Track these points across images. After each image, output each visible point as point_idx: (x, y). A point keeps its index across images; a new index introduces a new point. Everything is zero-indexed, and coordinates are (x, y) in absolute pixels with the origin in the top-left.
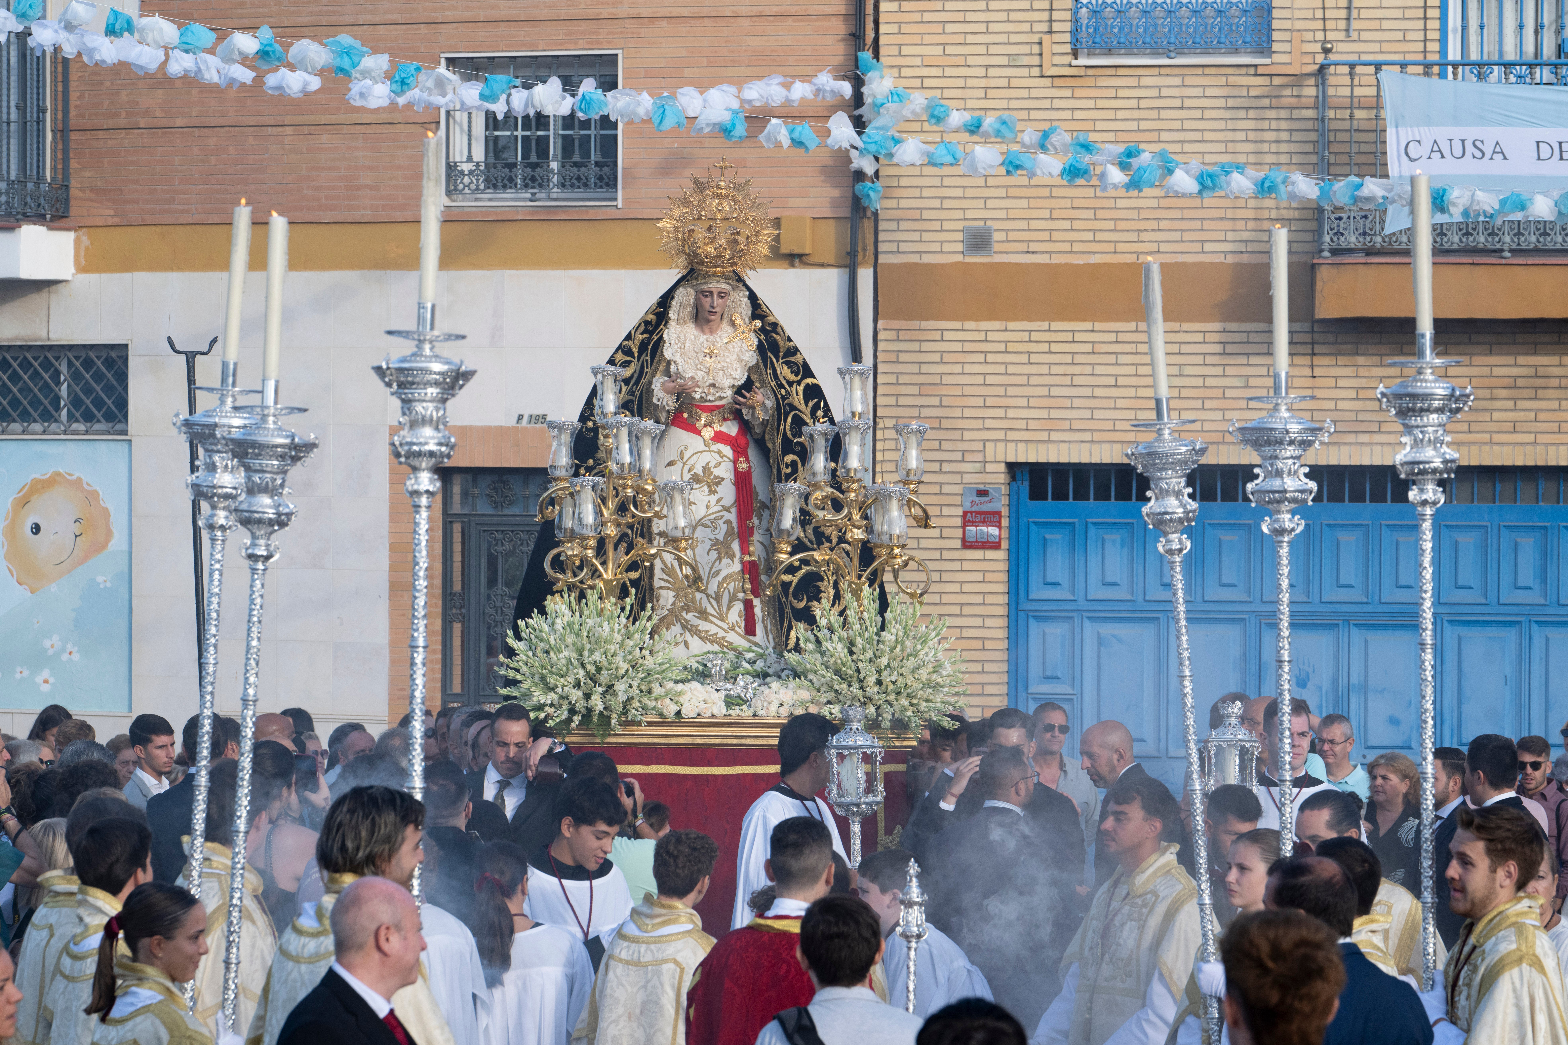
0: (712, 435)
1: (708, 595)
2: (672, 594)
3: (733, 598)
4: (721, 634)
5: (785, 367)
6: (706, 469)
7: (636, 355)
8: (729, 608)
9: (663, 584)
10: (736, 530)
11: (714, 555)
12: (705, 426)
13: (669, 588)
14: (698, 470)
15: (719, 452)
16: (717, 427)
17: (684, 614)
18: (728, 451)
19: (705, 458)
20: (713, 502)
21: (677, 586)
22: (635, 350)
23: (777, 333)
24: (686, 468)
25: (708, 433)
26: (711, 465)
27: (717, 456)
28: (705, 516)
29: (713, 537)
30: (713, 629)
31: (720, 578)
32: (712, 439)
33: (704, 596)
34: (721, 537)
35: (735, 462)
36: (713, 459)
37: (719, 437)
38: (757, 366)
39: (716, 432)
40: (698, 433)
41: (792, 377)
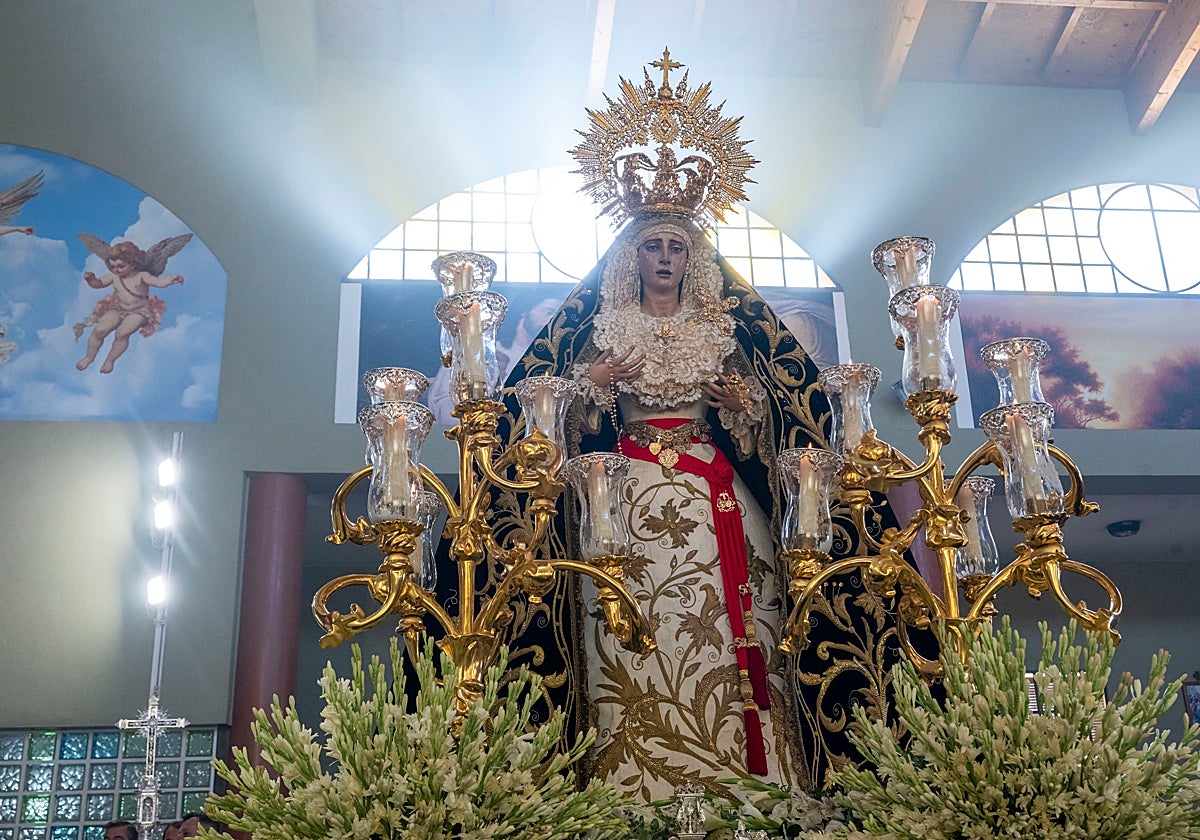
0: (676, 460)
1: (679, 706)
2: (619, 708)
3: (723, 711)
4: (706, 772)
5: (780, 368)
6: (668, 509)
7: (555, 357)
8: (718, 725)
9: (604, 693)
10: (722, 600)
11: (686, 639)
12: (663, 448)
13: (614, 700)
14: (656, 512)
15: (687, 485)
16: (681, 449)
17: (640, 740)
18: (701, 483)
19: (666, 493)
20: (681, 559)
21: (627, 694)
22: (554, 351)
23: (764, 319)
24: (637, 511)
25: (670, 458)
26: (676, 503)
27: (683, 490)
28: (669, 580)
29: (683, 612)
30: (693, 765)
31: (698, 676)
32: (676, 467)
33: (673, 708)
34: (696, 611)
35: (714, 501)
36: (678, 495)
37: (687, 464)
38: (735, 355)
39: (680, 456)
40: (655, 459)
41: (793, 382)
